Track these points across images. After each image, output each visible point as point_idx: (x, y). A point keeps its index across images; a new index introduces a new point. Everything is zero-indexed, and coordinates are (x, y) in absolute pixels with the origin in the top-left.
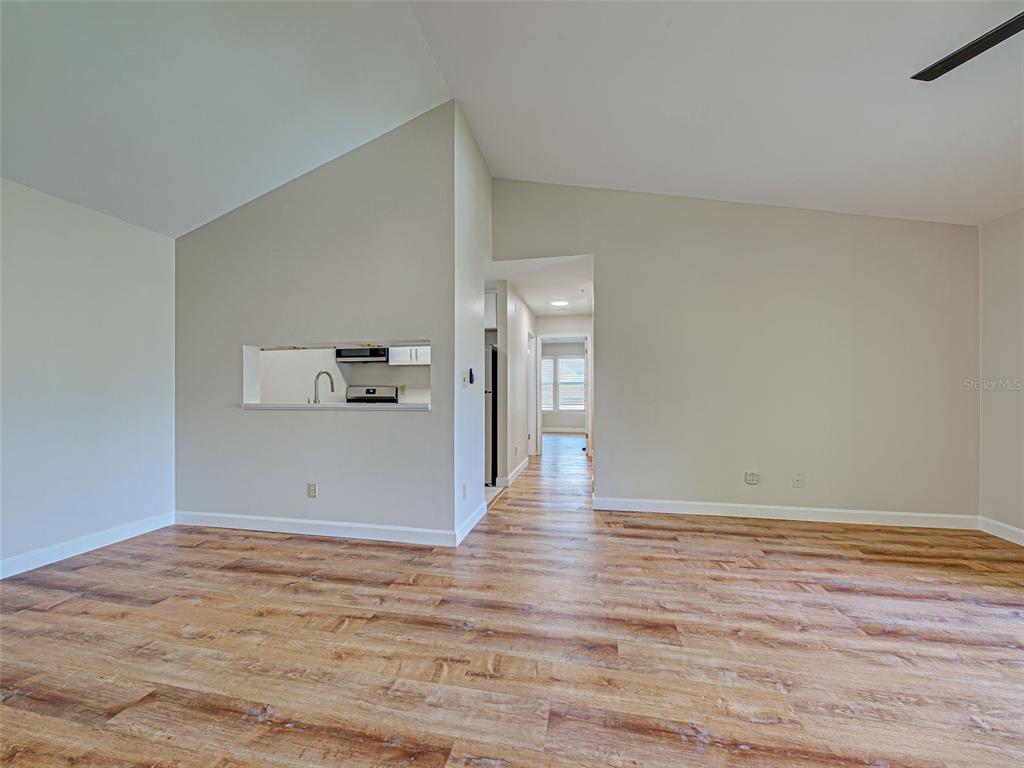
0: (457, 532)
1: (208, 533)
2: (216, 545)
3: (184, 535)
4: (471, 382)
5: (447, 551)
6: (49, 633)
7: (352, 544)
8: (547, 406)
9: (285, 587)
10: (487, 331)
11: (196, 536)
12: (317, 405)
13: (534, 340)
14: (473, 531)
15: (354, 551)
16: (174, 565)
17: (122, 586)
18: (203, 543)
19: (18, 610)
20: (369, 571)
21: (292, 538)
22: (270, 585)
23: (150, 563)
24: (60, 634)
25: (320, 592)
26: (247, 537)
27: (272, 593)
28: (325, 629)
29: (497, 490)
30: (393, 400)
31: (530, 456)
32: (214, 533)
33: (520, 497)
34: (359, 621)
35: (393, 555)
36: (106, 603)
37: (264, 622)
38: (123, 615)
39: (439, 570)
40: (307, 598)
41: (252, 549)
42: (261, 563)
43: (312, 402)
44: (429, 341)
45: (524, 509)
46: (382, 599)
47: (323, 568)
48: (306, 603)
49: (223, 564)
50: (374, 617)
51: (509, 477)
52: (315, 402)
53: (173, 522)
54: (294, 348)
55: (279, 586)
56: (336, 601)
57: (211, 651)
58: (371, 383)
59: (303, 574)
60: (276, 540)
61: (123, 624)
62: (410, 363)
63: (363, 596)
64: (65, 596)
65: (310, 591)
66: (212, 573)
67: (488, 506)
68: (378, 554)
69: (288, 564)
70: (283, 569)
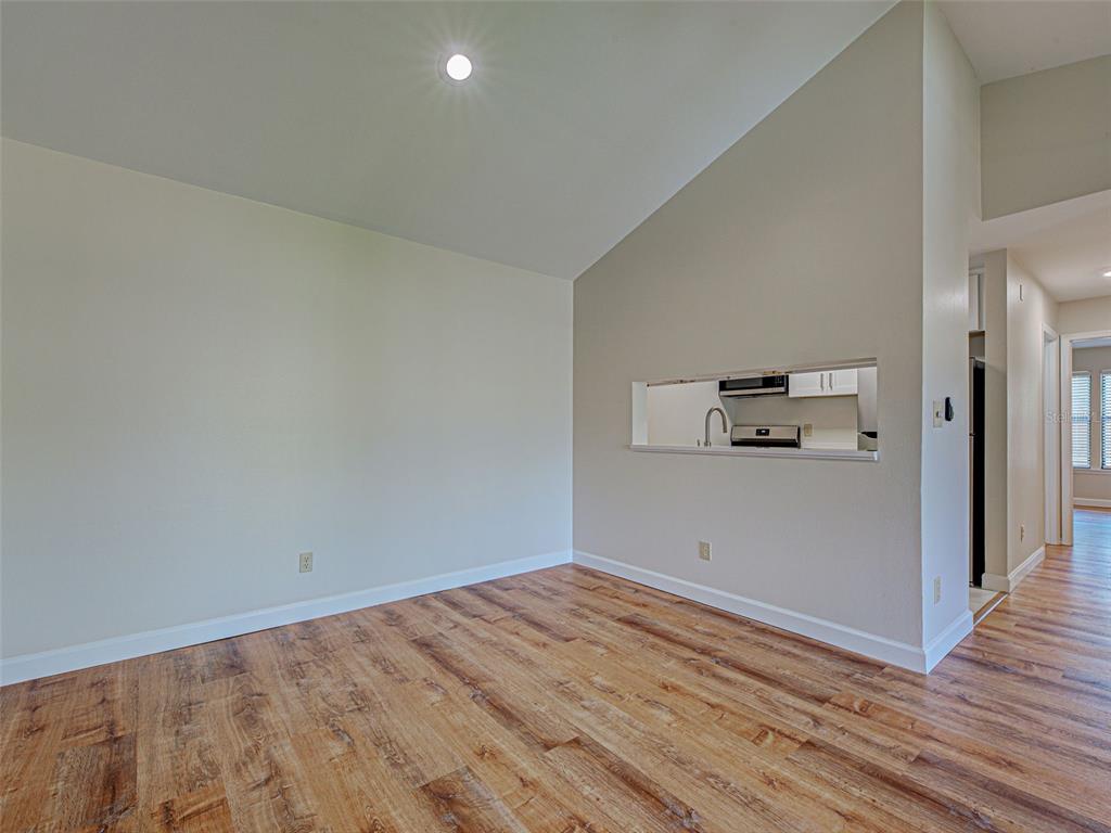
0: (927, 650)
1: (600, 578)
2: (610, 593)
3: (580, 576)
4: (948, 418)
5: (910, 677)
6: (494, 645)
7: (757, 629)
8: (1080, 458)
9: (686, 661)
10: (972, 335)
11: (591, 579)
12: (708, 449)
13: (1055, 343)
14: (951, 655)
15: (761, 639)
16: (578, 605)
17: (540, 616)
18: (598, 588)
19: (475, 616)
20: (788, 672)
21: (682, 602)
22: (669, 654)
23: (560, 598)
24: (502, 649)
25: (727, 681)
26: (637, 591)
27: (672, 664)
28: (741, 734)
29: (986, 595)
30: (794, 444)
31: (1047, 545)
32: (607, 580)
33: (1038, 614)
34: (789, 741)
35: (819, 659)
36: (531, 629)
37: (669, 698)
38: (545, 645)
39: (903, 704)
40: (712, 683)
41: (644, 606)
42: (656, 624)
43: (702, 445)
44: (875, 359)
45: (1057, 640)
46: (817, 721)
47: (725, 649)
48: (711, 690)
49: (620, 616)
50: (808, 742)
51: (1010, 576)
52: (706, 444)
53: (570, 560)
54: (682, 381)
55: (678, 658)
56: (751, 700)
57: (621, 712)
58: (762, 422)
59: (704, 651)
60: (666, 600)
61: (544, 654)
62: (820, 394)
63: (787, 706)
64: (502, 614)
65: (715, 676)
66: (611, 623)
67: (976, 617)
68: (795, 651)
69: (685, 634)
70: (681, 639)
